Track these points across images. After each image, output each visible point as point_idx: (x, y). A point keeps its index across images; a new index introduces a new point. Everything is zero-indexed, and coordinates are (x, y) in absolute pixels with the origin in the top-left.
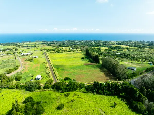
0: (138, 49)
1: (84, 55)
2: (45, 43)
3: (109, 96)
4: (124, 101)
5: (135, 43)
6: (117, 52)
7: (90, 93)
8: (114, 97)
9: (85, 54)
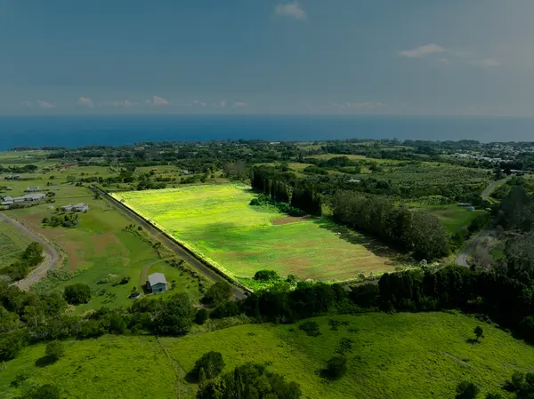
0: (400, 165)
1: (249, 191)
2: (61, 156)
3: (435, 313)
4: (485, 319)
5: (376, 146)
6: (349, 178)
7: (376, 311)
8: (451, 313)
9: (251, 188)
